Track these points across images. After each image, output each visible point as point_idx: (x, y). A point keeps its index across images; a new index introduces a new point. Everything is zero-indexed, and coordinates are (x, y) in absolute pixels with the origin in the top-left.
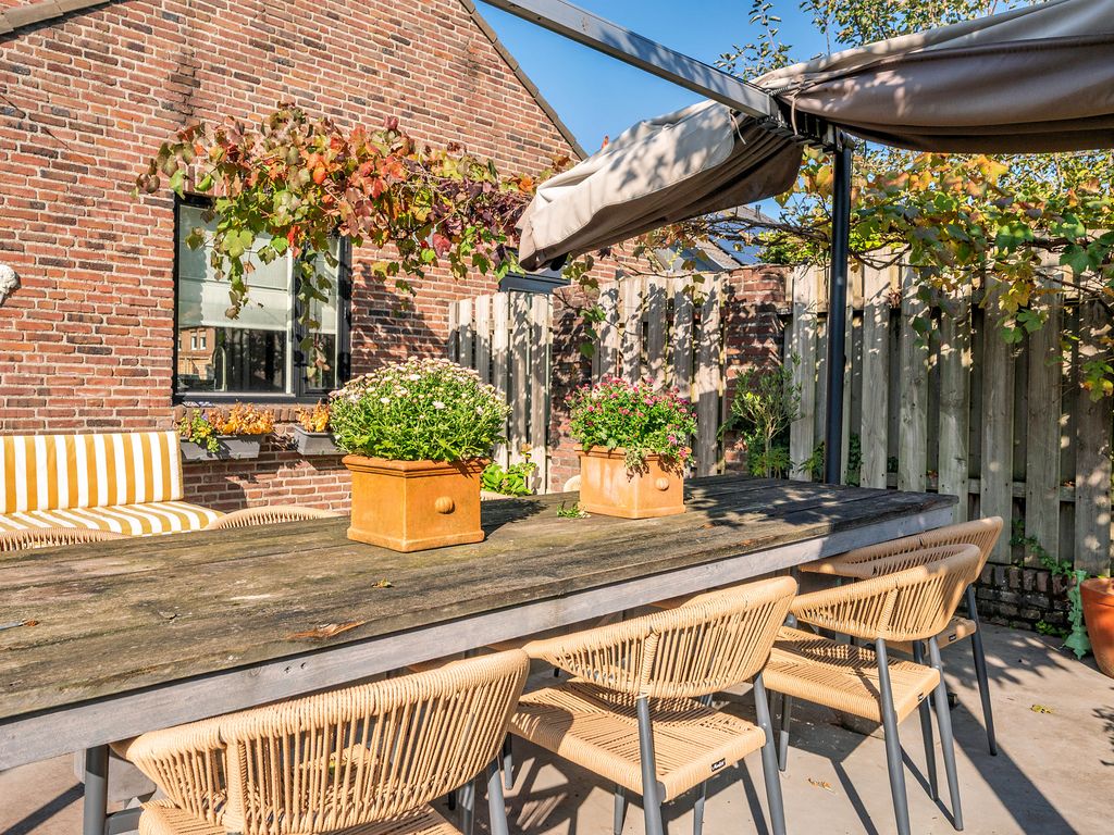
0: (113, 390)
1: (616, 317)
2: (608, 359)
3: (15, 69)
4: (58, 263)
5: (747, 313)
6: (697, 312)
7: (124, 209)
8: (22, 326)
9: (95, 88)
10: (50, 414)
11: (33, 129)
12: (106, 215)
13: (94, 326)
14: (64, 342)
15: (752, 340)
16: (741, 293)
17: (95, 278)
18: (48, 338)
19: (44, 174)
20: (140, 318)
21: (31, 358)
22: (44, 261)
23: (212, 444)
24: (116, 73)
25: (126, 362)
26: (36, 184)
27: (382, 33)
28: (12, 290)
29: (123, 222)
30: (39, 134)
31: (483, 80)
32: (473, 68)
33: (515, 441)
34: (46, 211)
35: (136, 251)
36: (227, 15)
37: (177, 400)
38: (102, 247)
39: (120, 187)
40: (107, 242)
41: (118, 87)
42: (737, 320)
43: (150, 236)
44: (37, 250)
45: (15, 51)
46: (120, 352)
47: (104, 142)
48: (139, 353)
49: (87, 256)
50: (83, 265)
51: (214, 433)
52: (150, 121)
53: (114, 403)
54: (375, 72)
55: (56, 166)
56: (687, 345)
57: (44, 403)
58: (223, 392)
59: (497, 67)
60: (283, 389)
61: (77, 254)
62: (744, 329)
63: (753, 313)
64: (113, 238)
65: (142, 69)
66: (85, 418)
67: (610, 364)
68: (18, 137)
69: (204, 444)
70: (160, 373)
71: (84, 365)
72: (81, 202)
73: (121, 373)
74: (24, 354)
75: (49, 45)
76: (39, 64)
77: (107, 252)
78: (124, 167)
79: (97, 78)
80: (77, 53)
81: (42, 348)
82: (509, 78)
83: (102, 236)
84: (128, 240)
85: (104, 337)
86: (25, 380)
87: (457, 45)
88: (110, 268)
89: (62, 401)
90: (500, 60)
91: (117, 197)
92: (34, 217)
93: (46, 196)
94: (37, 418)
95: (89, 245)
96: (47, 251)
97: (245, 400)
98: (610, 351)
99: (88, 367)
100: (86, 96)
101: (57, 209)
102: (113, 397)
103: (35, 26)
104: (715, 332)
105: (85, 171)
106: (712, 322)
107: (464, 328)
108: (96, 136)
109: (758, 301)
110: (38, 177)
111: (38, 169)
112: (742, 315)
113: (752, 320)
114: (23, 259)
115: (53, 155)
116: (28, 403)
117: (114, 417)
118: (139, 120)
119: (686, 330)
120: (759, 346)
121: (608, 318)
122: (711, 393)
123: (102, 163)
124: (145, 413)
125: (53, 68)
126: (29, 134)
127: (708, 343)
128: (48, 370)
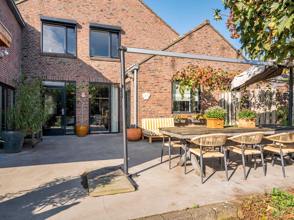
0: (163, 112)
1: (254, 96)
2: (252, 104)
3: (150, 64)
4: (156, 92)
5: (282, 95)
6: (271, 95)
7: (164, 83)
8: (151, 102)
9: (160, 65)
10: (155, 115)
11: (152, 72)
12: (162, 84)
13: (160, 102)
14: (157, 104)
15: (283, 100)
16: (280, 91)
17: (161, 94)
18: (154, 104)
19: (154, 79)
20: (167, 100)
21: (152, 107)
22: (154, 92)
23: (178, 120)
24: (163, 62)
25: (165, 107)
26: (153, 81)
27: (206, 46)
28: (150, 97)
29: (164, 85)
30: (153, 73)
31: (226, 50)
32: (224, 49)
33: (233, 120)
34: (154, 84)
35: (166, 89)
36: (179, 49)
37: (172, 113)
38: (161, 89)
39: (164, 80)
40: (162, 88)
41: (163, 64)
42: (279, 96)
43: (168, 87)
44: (153, 90)
45: (150, 61)
46: (164, 105)
47: (162, 73)
48: (167, 105)
49: (160, 91)
50: (159, 92)
51: (178, 118)
52: (168, 68)
53: (163, 114)
54: (204, 53)
55: (155, 77)
56: (269, 101)
57: (154, 114)
58: (179, 112)
59: (229, 47)
60: (189, 111)
61: (158, 91)
62: (281, 98)
63: (283, 95)
64: (163, 88)
65: (167, 60)
66: (159, 116)
67: (253, 105)
68: (150, 74)
69: (177, 120)
70: (170, 109)
71: (159, 108)
72: (159, 82)
73: (164, 109)
74: (151, 106)
75: (154, 59)
76: (153, 62)
77: (162, 90)
78: (164, 76)
79: (161, 63)
80: (158, 60)
81: (154, 105)
82: (231, 49)
83: (162, 87)
84: (165, 88)
85: (162, 103)
86: (152, 110)
87: (220, 45)
88: (163, 92)
89: (156, 113)
90: (229, 46)
91: (163, 81)
92: (152, 86)
93: (154, 82)
94: (153, 116)
95: (160, 89)
96: (154, 90)
97: (183, 113)
98: (252, 103)
99: (160, 108)
100: (159, 66)
101: (156, 84)
102: (163, 113)
103: (152, 57)
104: (275, 98)
105: (159, 78)
106: (274, 97)
107: (222, 99)
108: (160, 72)
109: (284, 92)
110: (153, 79)
111: (153, 78)
112: (280, 95)
113: (283, 96)
114: (151, 92)
115: (155, 76)
116: (152, 114)
117: (163, 116)
118: (166, 68)
119: (269, 98)
120: (284, 101)
121: (252, 96)
122: (274, 110)
123: (161, 76)
124: (168, 115)
125: (155, 63)
126: (152, 73)
127: (273, 101)
128: (155, 109)
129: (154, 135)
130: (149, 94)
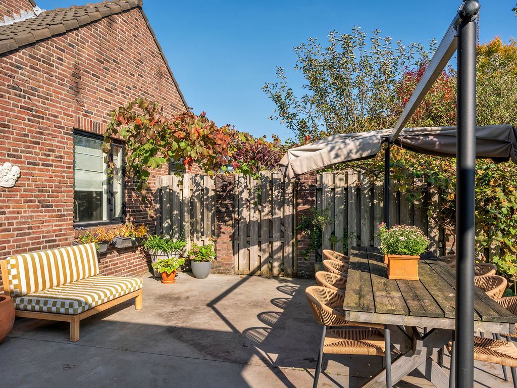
0: (54, 225)
1: (246, 186)
2: (243, 202)
3: (18, 67)
4: (34, 164)
5: (306, 187)
6: (283, 186)
7: (57, 137)
8: (22, 196)
9: (47, 78)
10: (32, 239)
11: (24, 97)
12: (51, 140)
13: (47, 194)
14: (37, 203)
15: (308, 197)
16: (303, 180)
17: (48, 171)
18: (31, 201)
19: (29, 120)
20: (63, 189)
21: (25, 212)
22: (29, 163)
23: (97, 247)
24: (53, 71)
25: (58, 211)
26: (26, 125)
27: (135, 58)
28: (18, 178)
29: (56, 143)
30: (27, 100)
32: (161, 75)
34: (30, 138)
35: (61, 157)
36: (89, 46)
37: (74, 228)
38: (49, 155)
39: (55, 126)
40: (51, 153)
41: (54, 78)
42: (301, 189)
43: (66, 150)
44: (26, 157)
45: (17, 58)
46: (56, 206)
47: (50, 105)
48: (63, 206)
49: (45, 160)
50: (43, 165)
52: (65, 95)
53: (54, 231)
54: (134, 75)
55: (33, 116)
56: (279, 198)
57: (29, 234)
59: (167, 75)
60: (101, 218)
61: (41, 159)
62: (305, 193)
63: (308, 188)
64: (53, 151)
65: (62, 70)
66: (44, 240)
67: (244, 204)
68: (20, 101)
70: (68, 215)
71: (44, 214)
72: (42, 133)
73: (57, 216)
74: (22, 210)
75: (30, 56)
76: (26, 65)
77: (50, 158)
78: (56, 117)
79: (47, 73)
80: (39, 60)
81: (29, 206)
82: (170, 80)
83: (50, 150)
84: (58, 151)
85: (50, 199)
86: (23, 223)
87: (156, 65)
88: (51, 166)
89: (36, 232)
90: (168, 72)
91: (54, 131)
92: (25, 141)
93: (30, 131)
94: (27, 241)
95: (45, 155)
96: (30, 158)
98: (244, 199)
99: (45, 215)
100: (44, 82)
101: (33, 137)
102: (54, 228)
103: (25, 47)
104: (291, 193)
105: (42, 118)
106: (290, 190)
107: (166, 188)
108: (47, 101)
109: (310, 183)
110: (26, 122)
111: (26, 117)
112: (304, 188)
113: (308, 190)
114: (22, 162)
115: (32, 110)
116: (24, 234)
117: (54, 238)
118: (61, 94)
119: (279, 192)
120: (311, 199)
121: (243, 186)
122: (289, 215)
123: (49, 114)
124: (64, 235)
125: (32, 67)
126: (23, 100)
127: (288, 197)
128: (31, 217)
129: (87, 308)
130: (16, 170)
